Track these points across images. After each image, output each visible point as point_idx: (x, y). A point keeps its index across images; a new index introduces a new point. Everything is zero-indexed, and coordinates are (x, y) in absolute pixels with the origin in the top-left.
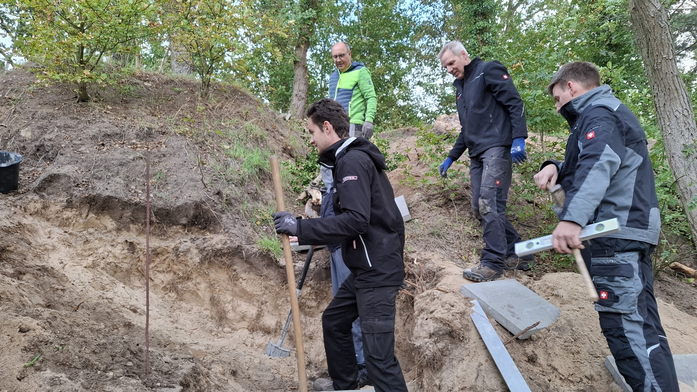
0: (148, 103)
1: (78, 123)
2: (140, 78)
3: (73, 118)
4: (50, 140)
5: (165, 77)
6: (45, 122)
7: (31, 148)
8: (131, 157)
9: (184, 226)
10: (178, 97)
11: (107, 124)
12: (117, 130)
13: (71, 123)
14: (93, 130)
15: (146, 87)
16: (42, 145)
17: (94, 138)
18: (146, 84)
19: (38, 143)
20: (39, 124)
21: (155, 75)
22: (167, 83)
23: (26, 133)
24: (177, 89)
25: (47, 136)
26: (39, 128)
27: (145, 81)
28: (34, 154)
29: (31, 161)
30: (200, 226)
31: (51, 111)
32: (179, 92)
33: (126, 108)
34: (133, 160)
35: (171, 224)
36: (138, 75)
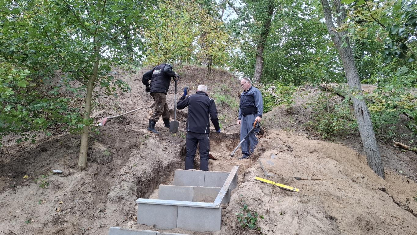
0: (188, 78)
2: (186, 68)
5: (196, 67)
10: (199, 75)
15: (188, 72)
18: (188, 71)
21: (192, 67)
22: (196, 70)
24: (199, 72)
27: (188, 69)
29: (150, 99)
32: (200, 73)
36: (186, 67)
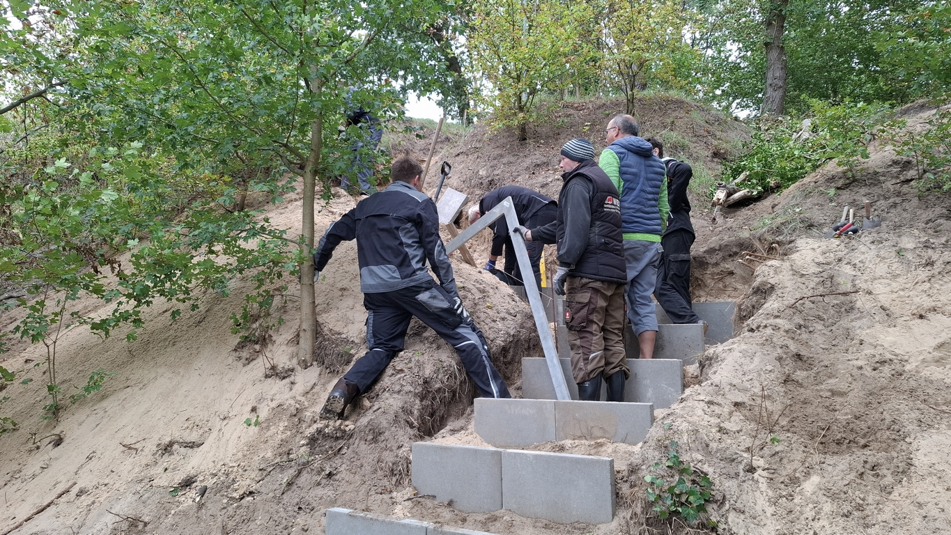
1: (518, 159)
3: (514, 155)
4: (498, 175)
5: (598, 102)
6: (495, 162)
7: (486, 182)
8: (550, 180)
11: (537, 156)
12: (545, 160)
13: (512, 159)
14: (528, 162)
16: (493, 180)
17: (527, 169)
19: (490, 179)
20: (492, 164)
23: (482, 173)
24: (607, 112)
25: (496, 172)
26: (492, 167)
28: (488, 188)
31: (500, 152)
34: (551, 182)
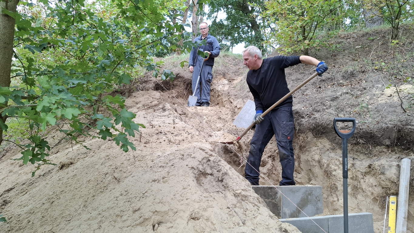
0: (351, 53)
1: (304, 76)
2: (343, 38)
3: (301, 73)
5: (361, 32)
8: (339, 93)
9: (388, 147)
10: (372, 43)
12: (329, 76)
13: (300, 76)
21: (354, 33)
22: (363, 36)
24: (372, 38)
30: (403, 147)
32: (373, 40)
33: (335, 60)
35: (375, 145)
36: (342, 36)
